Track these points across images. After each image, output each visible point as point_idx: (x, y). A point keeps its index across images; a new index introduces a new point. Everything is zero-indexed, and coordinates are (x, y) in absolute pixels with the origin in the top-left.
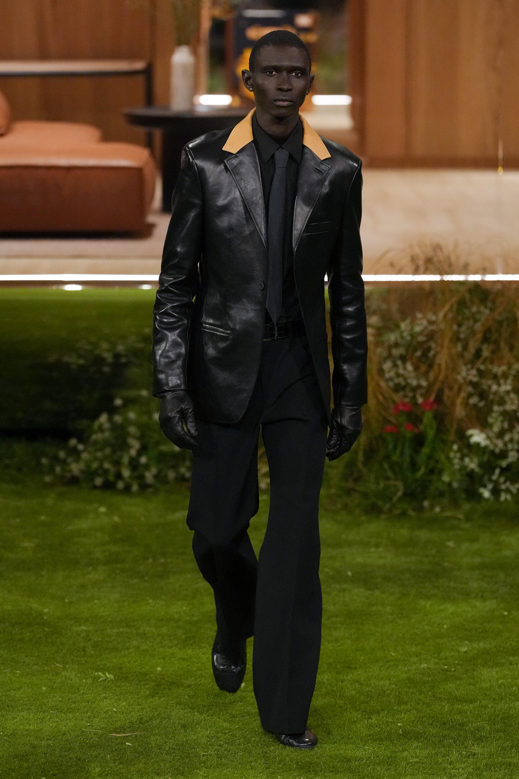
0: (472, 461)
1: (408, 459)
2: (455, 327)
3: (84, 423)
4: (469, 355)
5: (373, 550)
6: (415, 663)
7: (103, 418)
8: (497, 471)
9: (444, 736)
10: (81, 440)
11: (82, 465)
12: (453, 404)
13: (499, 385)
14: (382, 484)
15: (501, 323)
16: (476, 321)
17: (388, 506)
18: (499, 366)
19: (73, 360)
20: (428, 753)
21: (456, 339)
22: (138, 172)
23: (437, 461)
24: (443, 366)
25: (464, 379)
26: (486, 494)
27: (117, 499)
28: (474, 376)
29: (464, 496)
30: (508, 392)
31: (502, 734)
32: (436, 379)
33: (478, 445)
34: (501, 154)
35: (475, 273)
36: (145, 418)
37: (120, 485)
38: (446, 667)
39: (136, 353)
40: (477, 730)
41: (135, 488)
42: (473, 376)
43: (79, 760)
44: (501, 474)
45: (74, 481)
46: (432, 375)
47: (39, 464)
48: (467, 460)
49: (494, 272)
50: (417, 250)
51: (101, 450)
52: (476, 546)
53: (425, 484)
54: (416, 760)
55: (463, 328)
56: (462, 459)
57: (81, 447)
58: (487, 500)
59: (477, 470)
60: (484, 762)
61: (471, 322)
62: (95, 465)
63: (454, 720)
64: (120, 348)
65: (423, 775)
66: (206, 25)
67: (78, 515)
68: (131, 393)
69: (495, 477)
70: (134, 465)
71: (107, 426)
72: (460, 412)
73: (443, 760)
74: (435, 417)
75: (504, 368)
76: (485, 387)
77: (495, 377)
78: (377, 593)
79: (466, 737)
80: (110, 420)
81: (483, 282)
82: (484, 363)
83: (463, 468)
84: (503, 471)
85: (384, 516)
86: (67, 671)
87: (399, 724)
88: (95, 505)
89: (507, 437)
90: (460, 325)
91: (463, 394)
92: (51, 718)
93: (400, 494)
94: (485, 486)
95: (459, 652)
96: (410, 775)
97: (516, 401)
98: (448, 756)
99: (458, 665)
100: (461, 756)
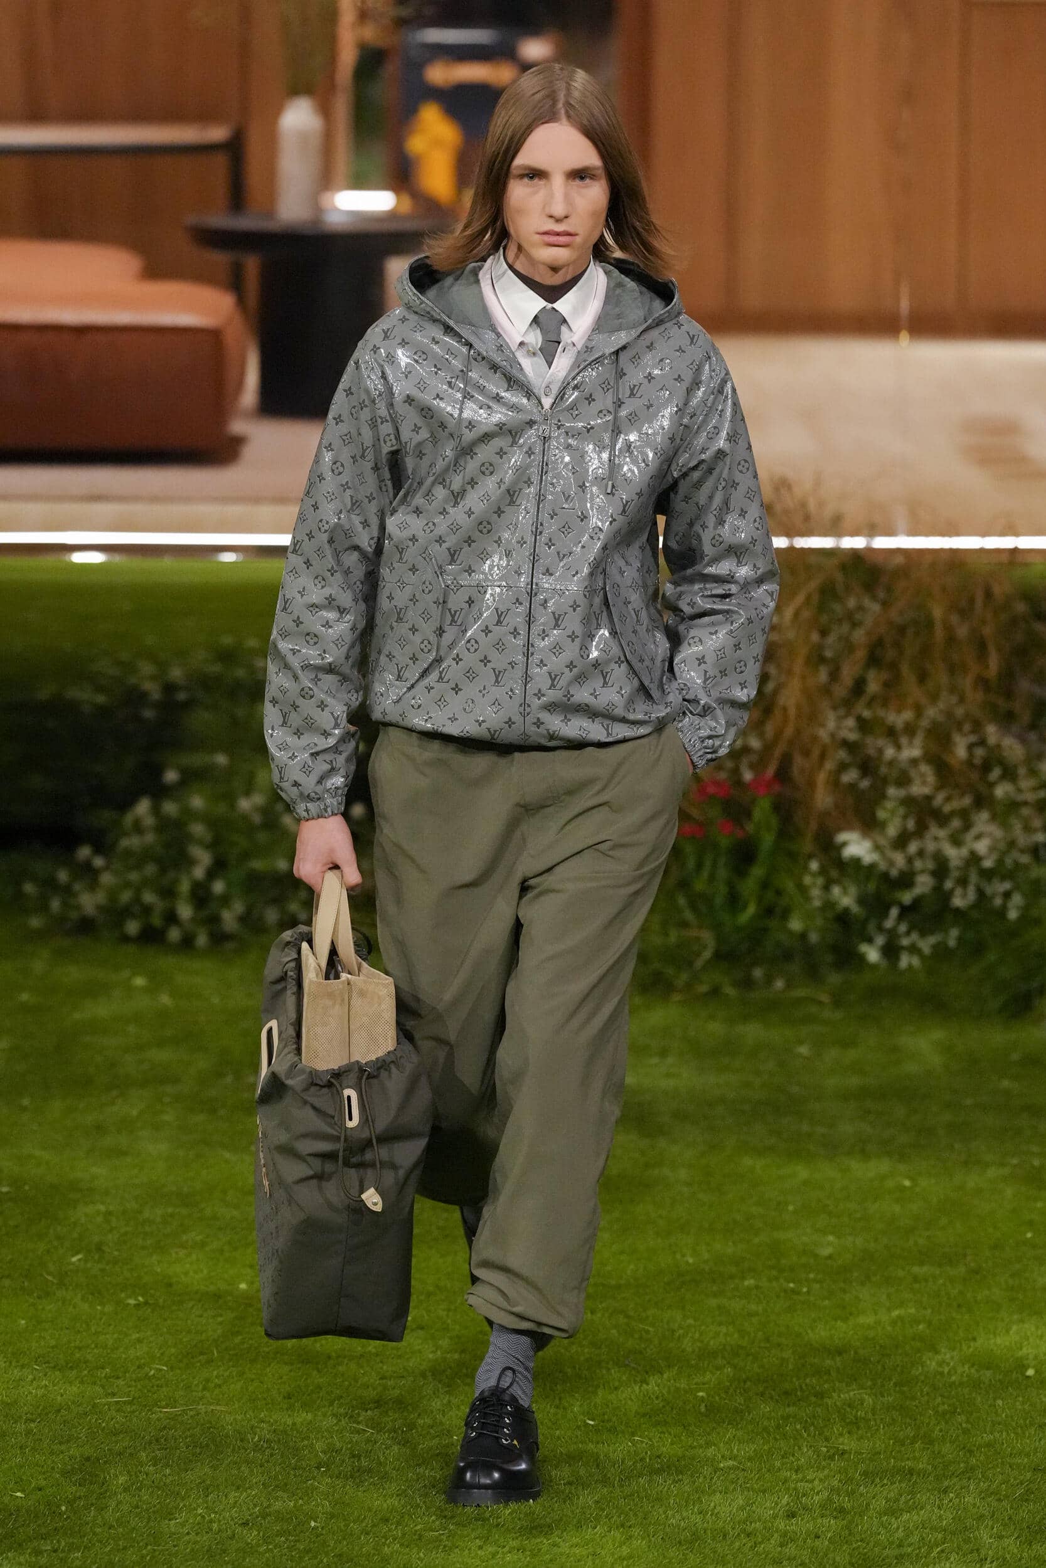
0: (845, 891)
1: (723, 889)
2: (815, 637)
3: (107, 815)
4: (840, 691)
5: (655, 1060)
6: (732, 1277)
7: (143, 807)
8: (894, 912)
9: (786, 1418)
10: (99, 848)
11: (100, 897)
12: (812, 784)
13: (899, 747)
14: (673, 937)
15: (902, 630)
16: (855, 625)
17: (684, 977)
18: (899, 711)
19: (85, 696)
20: (755, 1450)
21: (817, 658)
22: (213, 337)
23: (779, 893)
24: (792, 712)
25: (833, 735)
26: (873, 955)
27: (167, 962)
28: (851, 730)
29: (829, 958)
30: (914, 762)
31: (895, 1414)
32: (778, 734)
33: (856, 861)
34: (905, 305)
35: (854, 533)
36: (221, 809)
37: (174, 934)
38: (792, 1285)
39: (206, 683)
40: (849, 1406)
41: (202, 940)
42: (849, 730)
43: (88, 1459)
44: (901, 917)
45: (86, 927)
46: (770, 729)
47: (19, 895)
48: (836, 891)
49: (890, 532)
51: (138, 867)
52: (852, 1054)
53: (757, 934)
54: (731, 1463)
55: (831, 639)
56: (826, 888)
57: (98, 862)
58: (874, 967)
59: (855, 909)
60: (862, 1467)
61: (845, 628)
62: (126, 897)
63: (806, 1385)
64: (176, 673)
65: (746, 1493)
66: (348, 57)
67: (94, 990)
68: (196, 760)
69: (889, 924)
70: (201, 896)
71: (149, 821)
72: (823, 799)
73: (783, 1464)
74: (777, 807)
75: (908, 715)
76: (871, 752)
77: (891, 733)
78: (662, 1143)
79: (829, 1420)
80: (156, 810)
81: (869, 550)
82: (869, 705)
83: (829, 905)
84: (906, 911)
85: (676, 997)
86: (67, 1289)
87: (701, 1394)
88: (126, 973)
89: (913, 848)
90: (824, 633)
91: (829, 765)
92: (34, 1379)
93: (707, 954)
94: (870, 941)
95: (816, 1256)
96: (721, 1493)
97: (931, 779)
98: (793, 1455)
99: (815, 1281)
100: (818, 1456)
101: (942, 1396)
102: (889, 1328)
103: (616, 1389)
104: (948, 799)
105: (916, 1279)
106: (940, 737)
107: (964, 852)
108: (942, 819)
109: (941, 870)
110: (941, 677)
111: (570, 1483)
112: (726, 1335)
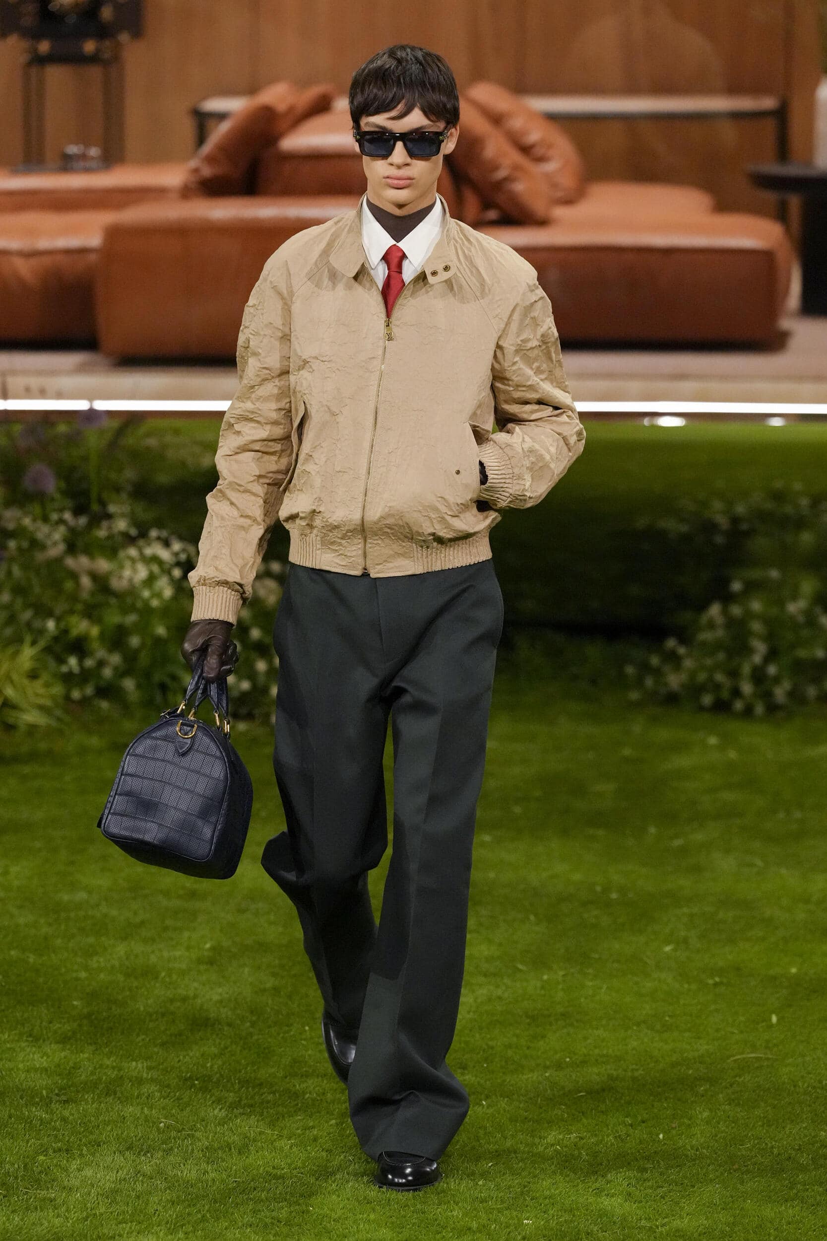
3: (687, 616)
7: (715, 610)
10: (684, 639)
11: (684, 677)
19: (672, 526)
22: (767, 257)
27: (735, 726)
36: (774, 611)
37: (739, 705)
39: (763, 517)
41: (759, 710)
45: (672, 699)
47: (622, 675)
51: (712, 654)
57: (682, 651)
62: (702, 677)
64: (740, 509)
67: (678, 748)
68: (756, 574)
70: (759, 677)
71: (720, 620)
80: (725, 612)
86: (662, 971)
88: (702, 734)
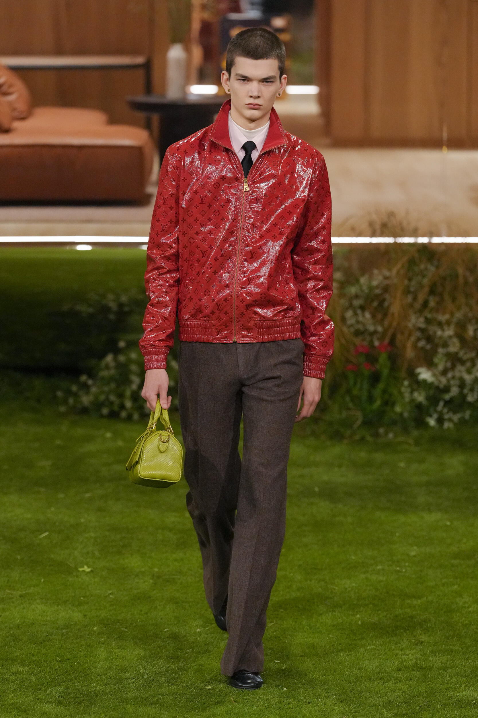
0: (420, 394)
1: (366, 394)
2: (406, 282)
3: (93, 361)
4: (418, 305)
5: (336, 469)
6: (372, 565)
7: (109, 358)
8: (441, 404)
9: (396, 627)
10: (91, 376)
11: (91, 398)
12: (404, 347)
13: (443, 330)
14: (344, 414)
15: (444, 279)
16: (424, 276)
17: (348, 432)
18: (443, 315)
19: (84, 309)
20: (383, 641)
21: (407, 291)
22: (139, 150)
23: (391, 395)
24: (396, 315)
25: (414, 325)
26: (432, 422)
27: (121, 426)
28: (422, 323)
29: (413, 424)
30: (450, 337)
31: (445, 625)
32: (390, 325)
33: (425, 381)
34: (445, 135)
35: (423, 236)
37: (124, 414)
38: (398, 569)
39: (137, 303)
40: (424, 621)
41: (136, 416)
44: (444, 406)
45: (85, 411)
46: (386, 322)
47: (55, 397)
48: (416, 394)
49: (439, 235)
50: (374, 217)
51: (107, 384)
52: (423, 466)
53: (381, 414)
54: (373, 647)
55: (413, 283)
56: (412, 393)
57: (90, 382)
58: (433, 428)
59: (424, 402)
60: (430, 649)
61: (419, 278)
62: (102, 397)
63: (405, 613)
64: (124, 299)
65: (379, 660)
66: (196, 26)
67: (88, 439)
68: (132, 337)
69: (440, 408)
70: (135, 398)
71: (112, 364)
72: (410, 353)
73: (395, 647)
74: (390, 358)
75: (447, 316)
76: (431, 333)
77: (440, 324)
78: (340, 506)
79: (415, 628)
80: (115, 359)
81: (430, 243)
82: (431, 311)
83: (413, 400)
84: (447, 403)
85: (345, 441)
87: (358, 617)
88: (102, 431)
89: (450, 375)
90: (410, 280)
91: (413, 339)
93: (359, 422)
94: (431, 416)
95: (408, 555)
96: (368, 660)
97: (458, 344)
98: (400, 643)
99: (409, 566)
100: (411, 644)
101: (466, 617)
102: (442, 588)
103: (321, 614)
104: (465, 353)
105: (453, 566)
106: (461, 326)
107: (472, 377)
108: (462, 362)
109: (462, 385)
110: (462, 300)
111: (302, 656)
112: (370, 590)
